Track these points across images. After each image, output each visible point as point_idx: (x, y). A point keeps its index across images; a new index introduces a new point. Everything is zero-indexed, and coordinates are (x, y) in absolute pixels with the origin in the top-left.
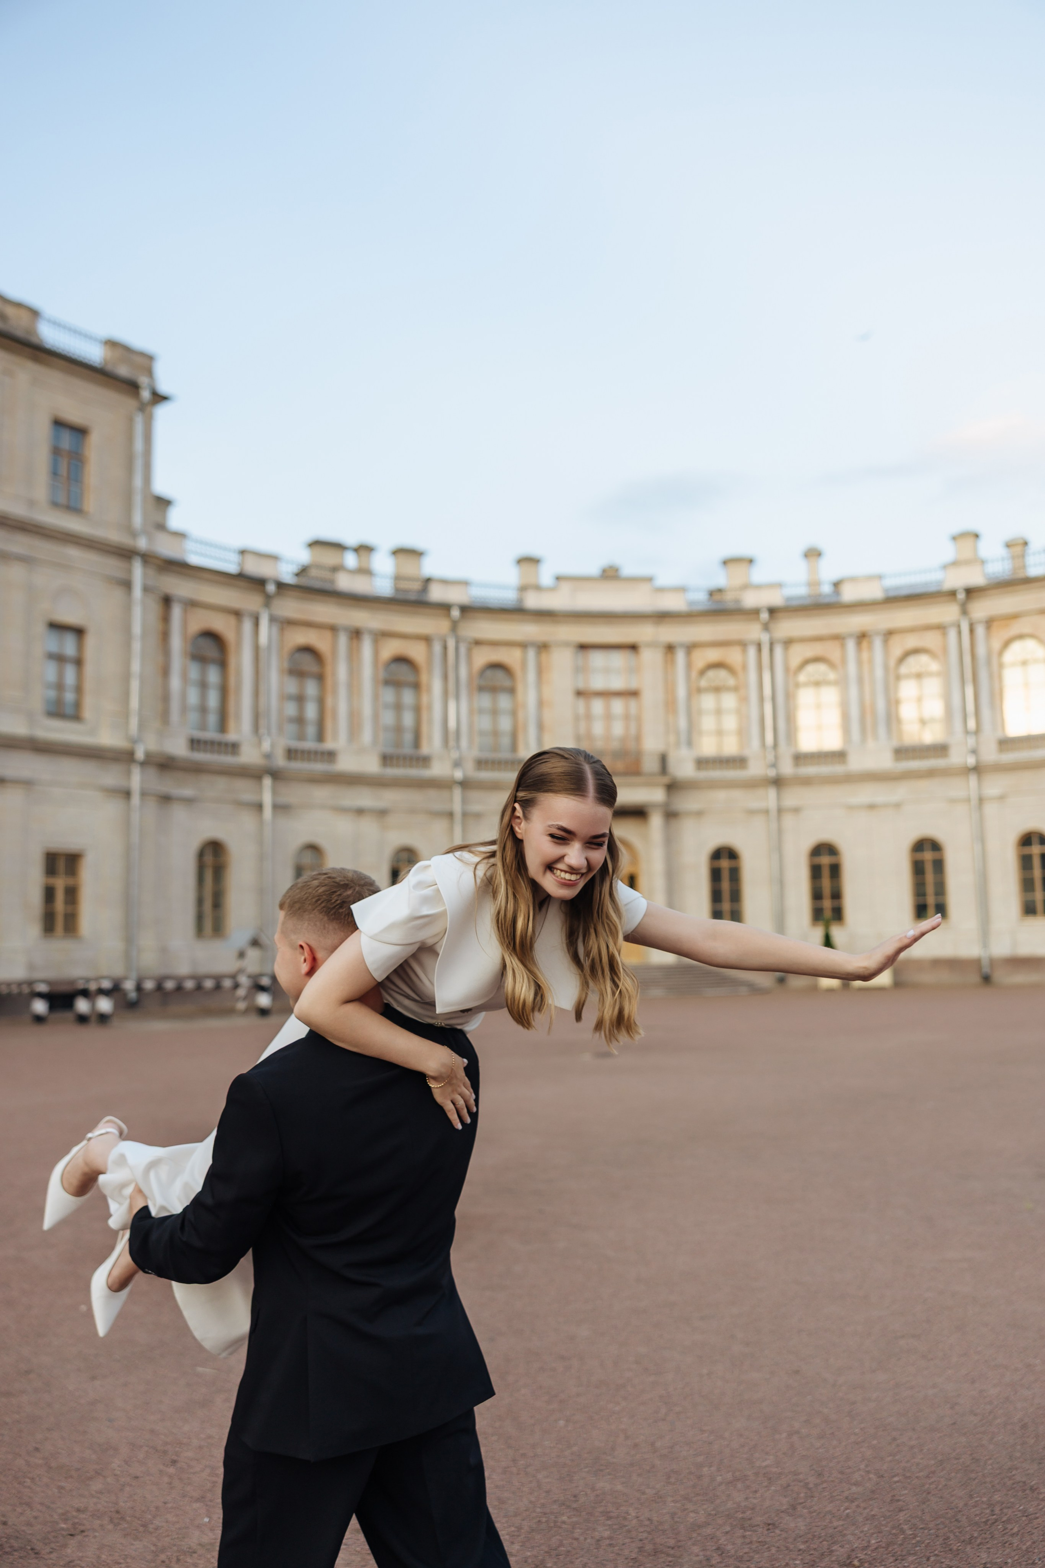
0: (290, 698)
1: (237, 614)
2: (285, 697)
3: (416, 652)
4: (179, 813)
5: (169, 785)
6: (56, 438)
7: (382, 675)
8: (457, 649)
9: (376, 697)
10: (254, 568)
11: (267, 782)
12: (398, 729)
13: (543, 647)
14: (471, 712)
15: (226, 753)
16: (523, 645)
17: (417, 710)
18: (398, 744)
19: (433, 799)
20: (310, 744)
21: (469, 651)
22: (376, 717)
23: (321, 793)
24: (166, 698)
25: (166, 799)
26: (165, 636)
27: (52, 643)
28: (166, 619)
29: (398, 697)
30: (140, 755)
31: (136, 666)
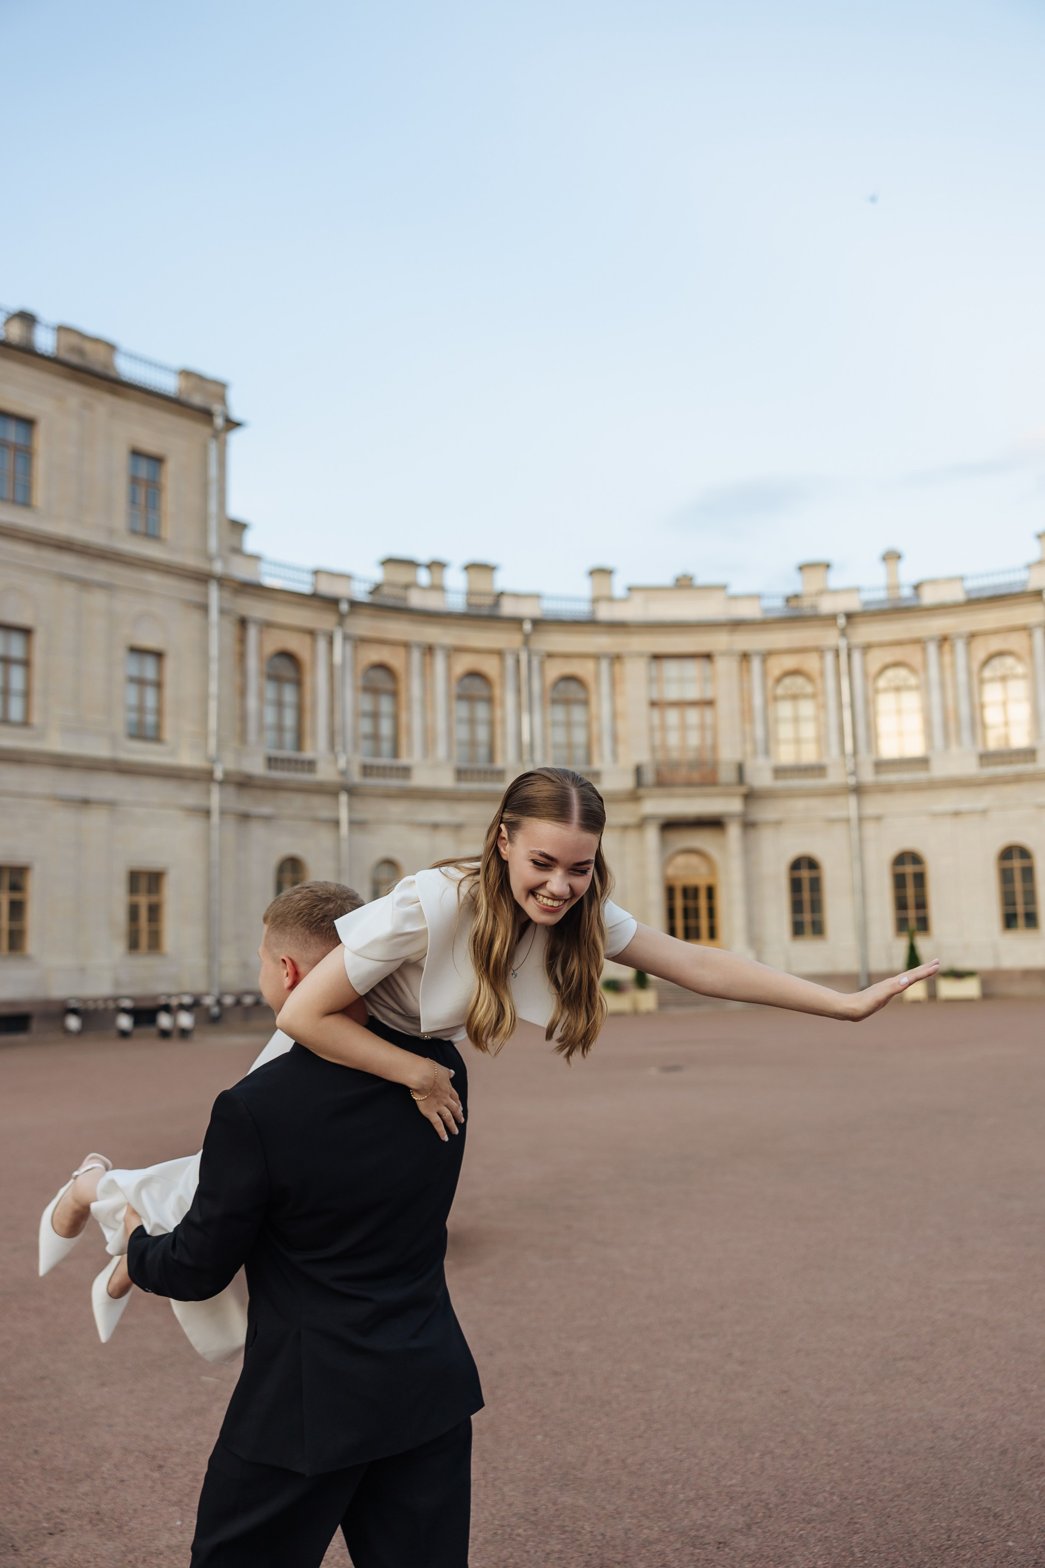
0: (365, 714)
2: (360, 715)
3: (489, 666)
4: (258, 831)
5: (248, 803)
6: (134, 468)
7: (455, 690)
8: (529, 662)
9: (449, 712)
10: (327, 588)
12: (473, 743)
13: (616, 658)
14: (544, 725)
16: (596, 657)
17: (491, 724)
20: (385, 760)
21: (542, 664)
22: (450, 732)
23: (397, 809)
24: (243, 718)
25: (245, 817)
26: (242, 657)
27: (133, 667)
28: (242, 640)
29: (472, 711)
30: (219, 774)
31: (213, 688)
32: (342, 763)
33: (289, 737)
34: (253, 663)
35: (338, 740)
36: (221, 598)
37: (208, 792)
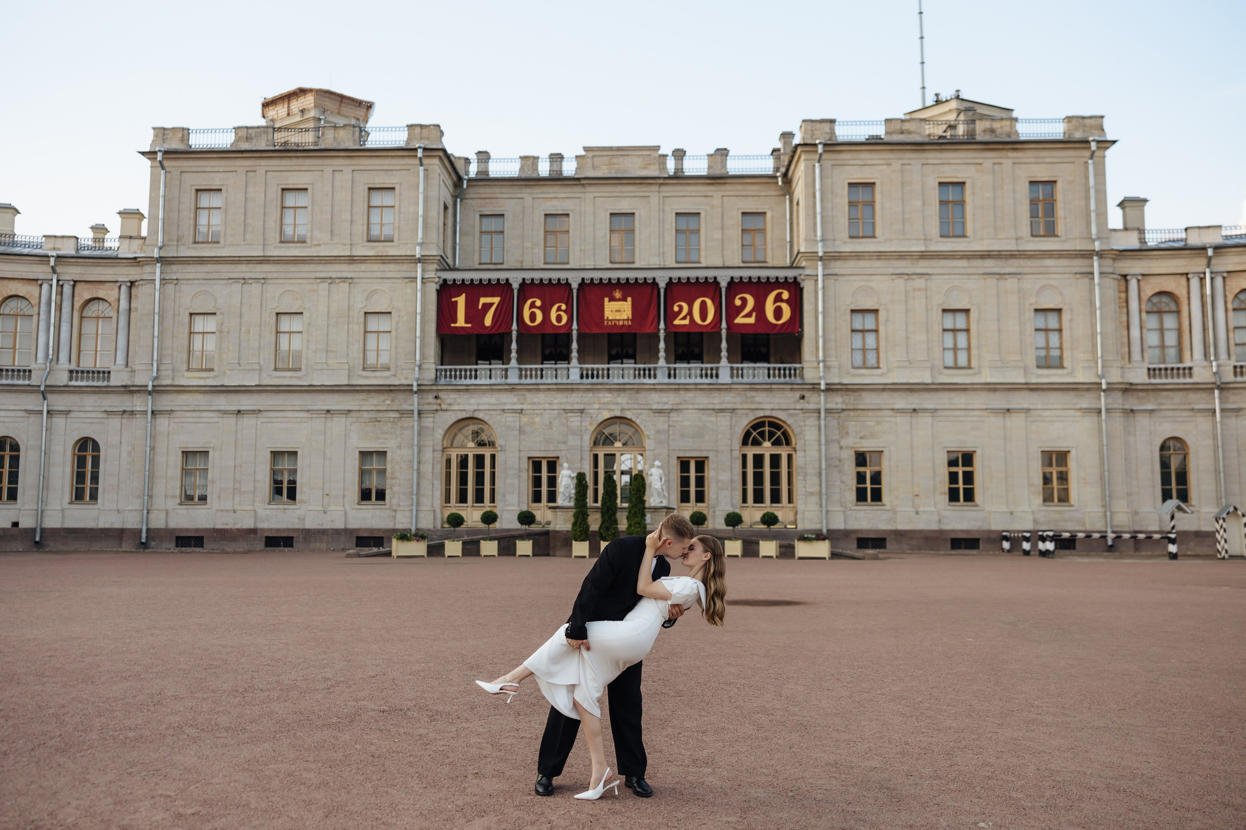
1: (1185, 275)
4: (1143, 421)
5: (1132, 402)
6: (1032, 191)
10: (1196, 239)
11: (1216, 394)
15: (1184, 375)
24: (1128, 344)
25: (1130, 413)
26: (1125, 302)
27: (1038, 322)
28: (1125, 289)
32: (1214, 367)
33: (1172, 354)
34: (1134, 305)
35: (1211, 351)
36: (1102, 266)
37: (1097, 398)
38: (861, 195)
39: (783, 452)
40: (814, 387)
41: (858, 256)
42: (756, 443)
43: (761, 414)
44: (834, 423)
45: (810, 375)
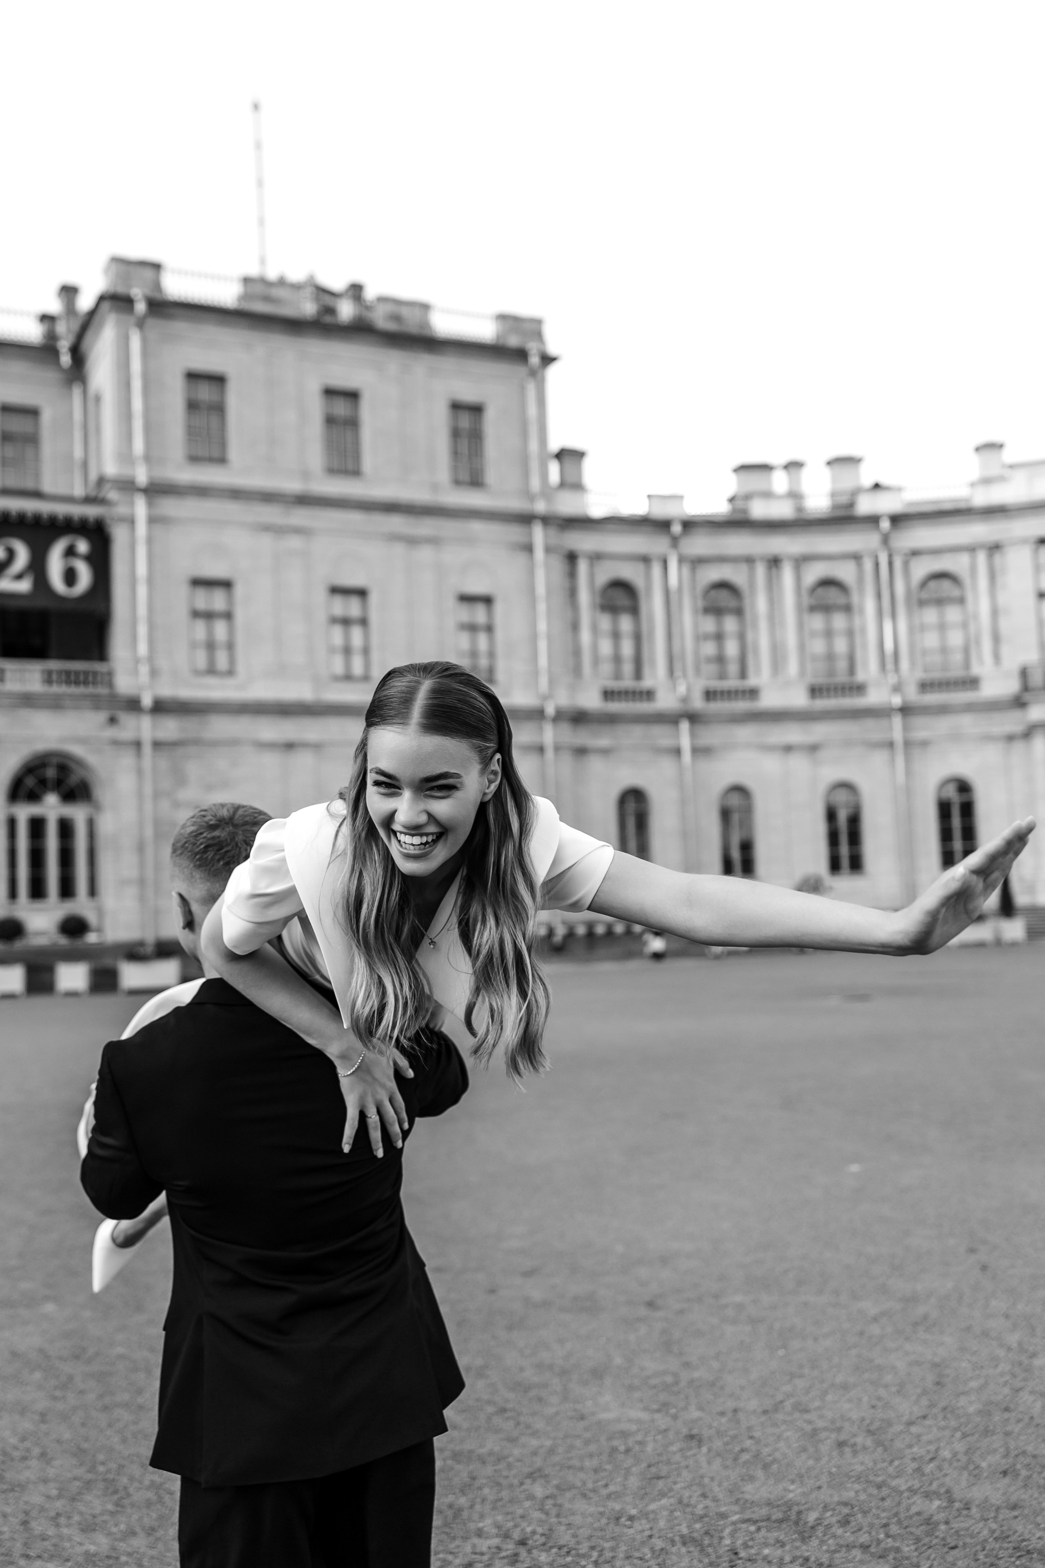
0: (706, 637)
1: (646, 560)
2: (700, 638)
3: (845, 572)
4: (596, 765)
5: (584, 737)
6: (455, 418)
7: (806, 601)
8: (891, 564)
9: (801, 626)
10: (660, 511)
11: (685, 726)
12: (830, 657)
13: (995, 548)
14: (911, 630)
15: (641, 700)
16: (972, 549)
17: (850, 634)
18: (831, 673)
19: (871, 729)
20: (732, 683)
21: (906, 565)
22: (802, 647)
23: (745, 733)
24: (577, 652)
25: (581, 752)
26: (572, 593)
27: (464, 614)
28: (572, 574)
29: (828, 622)
30: (550, 710)
31: (542, 626)
32: (682, 689)
33: (628, 668)
34: (584, 597)
35: (677, 666)
36: (546, 536)
37: (541, 729)
38: (205, 393)
39: (78, 814)
40: (133, 705)
41: (202, 491)
42: (34, 797)
43: (41, 746)
44: (164, 764)
45: (124, 684)
